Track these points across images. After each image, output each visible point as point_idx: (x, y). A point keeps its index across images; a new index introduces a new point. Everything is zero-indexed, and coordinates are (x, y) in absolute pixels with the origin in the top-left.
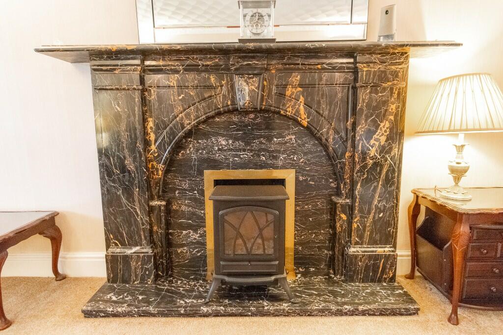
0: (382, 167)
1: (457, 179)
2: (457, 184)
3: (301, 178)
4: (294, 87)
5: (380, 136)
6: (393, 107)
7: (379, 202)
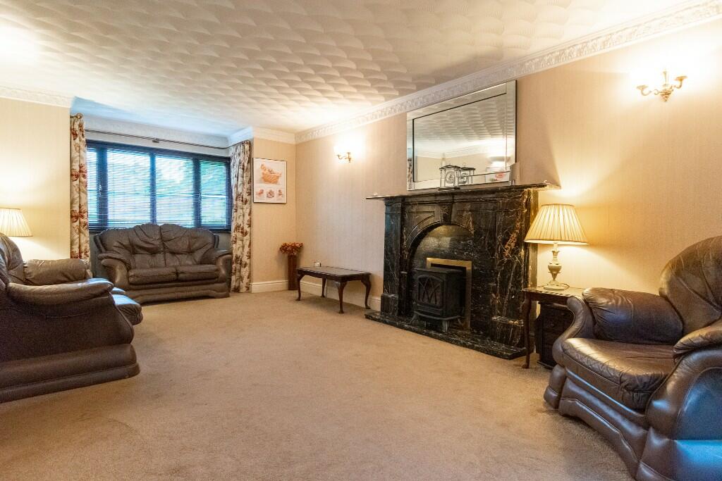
0: (513, 264)
1: (554, 276)
2: (554, 279)
3: (475, 268)
4: (467, 212)
5: (511, 243)
6: (519, 224)
7: (512, 287)
